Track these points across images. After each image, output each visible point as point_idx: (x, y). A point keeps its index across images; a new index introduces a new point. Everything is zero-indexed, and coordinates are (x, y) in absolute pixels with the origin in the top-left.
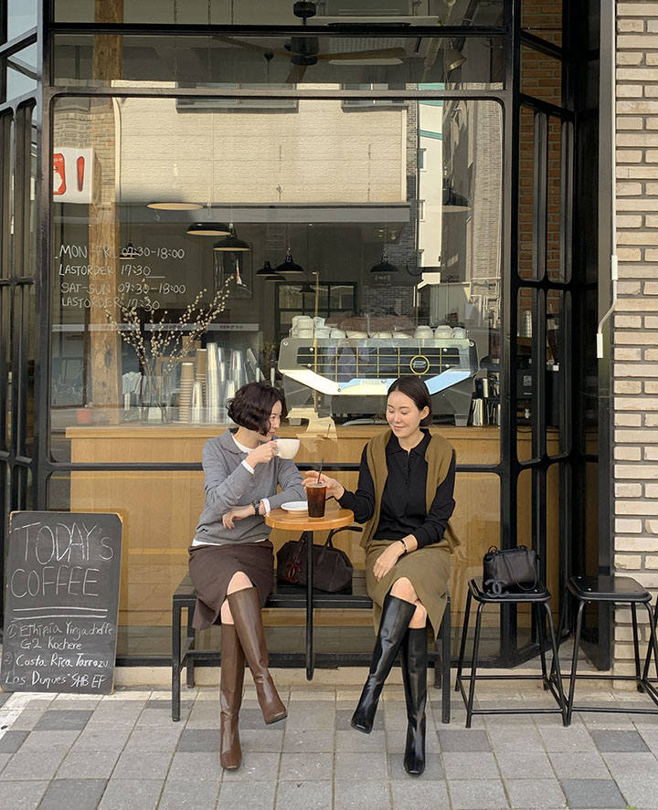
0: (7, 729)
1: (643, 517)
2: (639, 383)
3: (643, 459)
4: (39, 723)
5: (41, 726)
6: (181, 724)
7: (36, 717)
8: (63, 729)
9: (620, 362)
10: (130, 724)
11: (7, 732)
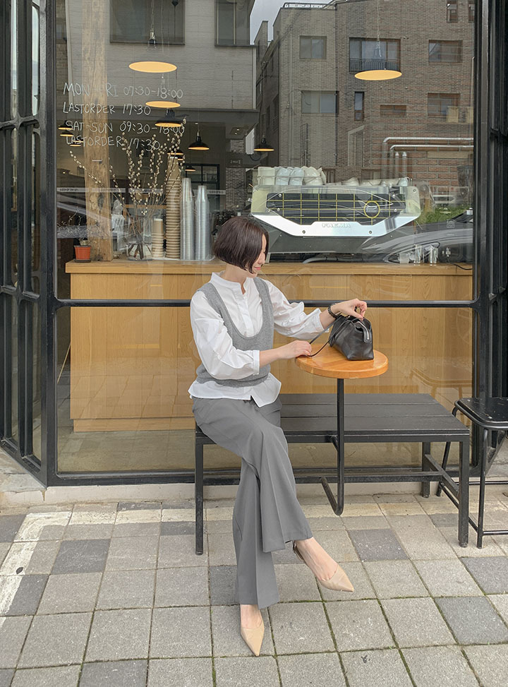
0: (23, 573)
4: (56, 561)
5: (60, 567)
6: (204, 558)
7: (52, 551)
8: (82, 571)
10: (151, 560)
11: (24, 578)
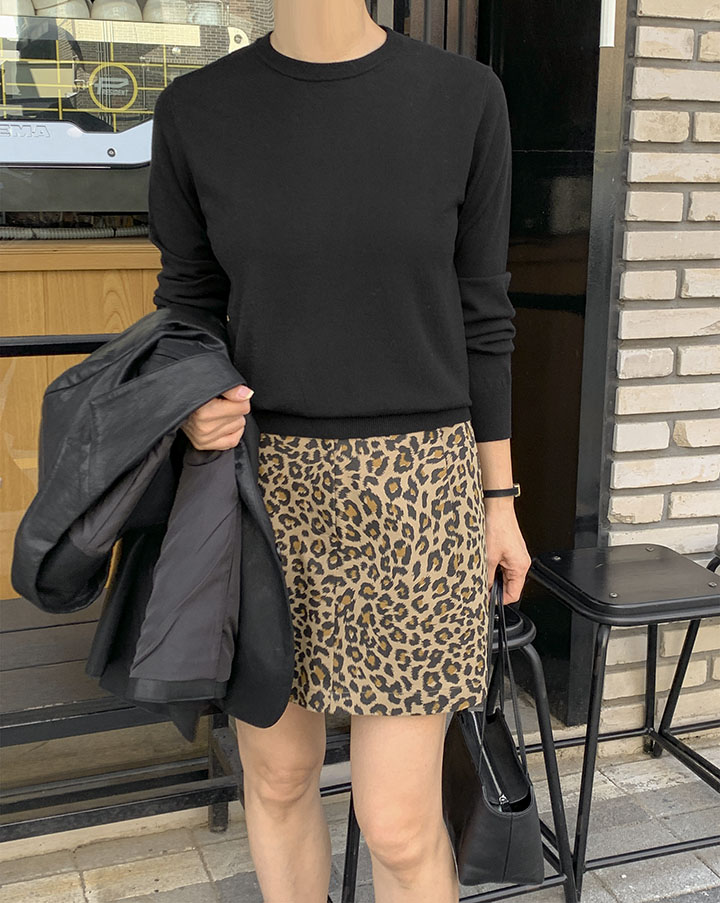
1: (671, 417)
2: (684, 117)
3: (679, 296)
9: (649, 61)
